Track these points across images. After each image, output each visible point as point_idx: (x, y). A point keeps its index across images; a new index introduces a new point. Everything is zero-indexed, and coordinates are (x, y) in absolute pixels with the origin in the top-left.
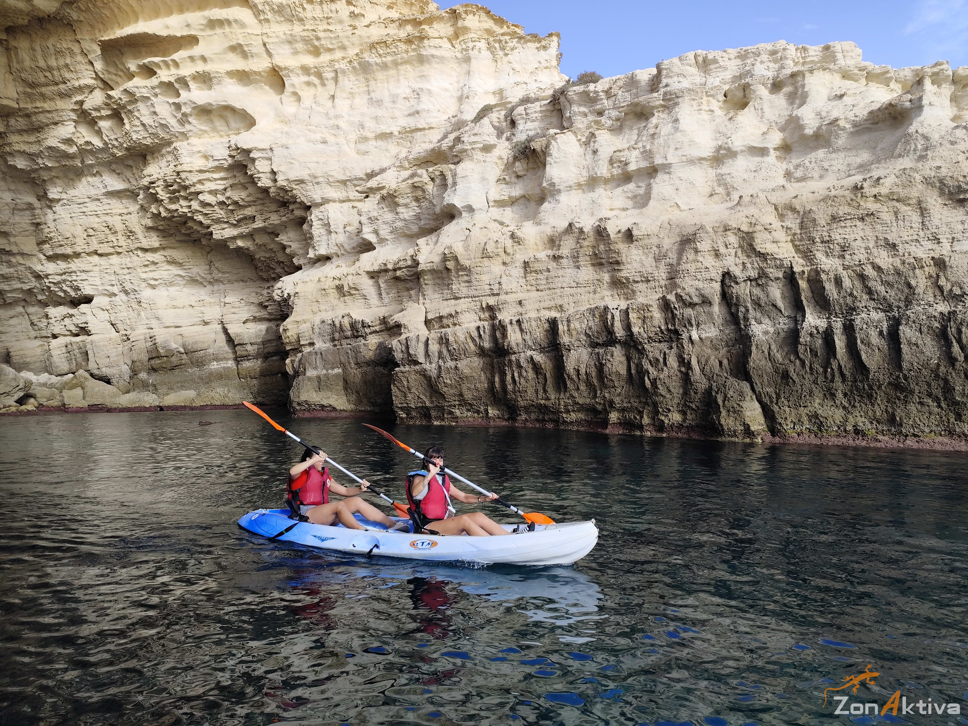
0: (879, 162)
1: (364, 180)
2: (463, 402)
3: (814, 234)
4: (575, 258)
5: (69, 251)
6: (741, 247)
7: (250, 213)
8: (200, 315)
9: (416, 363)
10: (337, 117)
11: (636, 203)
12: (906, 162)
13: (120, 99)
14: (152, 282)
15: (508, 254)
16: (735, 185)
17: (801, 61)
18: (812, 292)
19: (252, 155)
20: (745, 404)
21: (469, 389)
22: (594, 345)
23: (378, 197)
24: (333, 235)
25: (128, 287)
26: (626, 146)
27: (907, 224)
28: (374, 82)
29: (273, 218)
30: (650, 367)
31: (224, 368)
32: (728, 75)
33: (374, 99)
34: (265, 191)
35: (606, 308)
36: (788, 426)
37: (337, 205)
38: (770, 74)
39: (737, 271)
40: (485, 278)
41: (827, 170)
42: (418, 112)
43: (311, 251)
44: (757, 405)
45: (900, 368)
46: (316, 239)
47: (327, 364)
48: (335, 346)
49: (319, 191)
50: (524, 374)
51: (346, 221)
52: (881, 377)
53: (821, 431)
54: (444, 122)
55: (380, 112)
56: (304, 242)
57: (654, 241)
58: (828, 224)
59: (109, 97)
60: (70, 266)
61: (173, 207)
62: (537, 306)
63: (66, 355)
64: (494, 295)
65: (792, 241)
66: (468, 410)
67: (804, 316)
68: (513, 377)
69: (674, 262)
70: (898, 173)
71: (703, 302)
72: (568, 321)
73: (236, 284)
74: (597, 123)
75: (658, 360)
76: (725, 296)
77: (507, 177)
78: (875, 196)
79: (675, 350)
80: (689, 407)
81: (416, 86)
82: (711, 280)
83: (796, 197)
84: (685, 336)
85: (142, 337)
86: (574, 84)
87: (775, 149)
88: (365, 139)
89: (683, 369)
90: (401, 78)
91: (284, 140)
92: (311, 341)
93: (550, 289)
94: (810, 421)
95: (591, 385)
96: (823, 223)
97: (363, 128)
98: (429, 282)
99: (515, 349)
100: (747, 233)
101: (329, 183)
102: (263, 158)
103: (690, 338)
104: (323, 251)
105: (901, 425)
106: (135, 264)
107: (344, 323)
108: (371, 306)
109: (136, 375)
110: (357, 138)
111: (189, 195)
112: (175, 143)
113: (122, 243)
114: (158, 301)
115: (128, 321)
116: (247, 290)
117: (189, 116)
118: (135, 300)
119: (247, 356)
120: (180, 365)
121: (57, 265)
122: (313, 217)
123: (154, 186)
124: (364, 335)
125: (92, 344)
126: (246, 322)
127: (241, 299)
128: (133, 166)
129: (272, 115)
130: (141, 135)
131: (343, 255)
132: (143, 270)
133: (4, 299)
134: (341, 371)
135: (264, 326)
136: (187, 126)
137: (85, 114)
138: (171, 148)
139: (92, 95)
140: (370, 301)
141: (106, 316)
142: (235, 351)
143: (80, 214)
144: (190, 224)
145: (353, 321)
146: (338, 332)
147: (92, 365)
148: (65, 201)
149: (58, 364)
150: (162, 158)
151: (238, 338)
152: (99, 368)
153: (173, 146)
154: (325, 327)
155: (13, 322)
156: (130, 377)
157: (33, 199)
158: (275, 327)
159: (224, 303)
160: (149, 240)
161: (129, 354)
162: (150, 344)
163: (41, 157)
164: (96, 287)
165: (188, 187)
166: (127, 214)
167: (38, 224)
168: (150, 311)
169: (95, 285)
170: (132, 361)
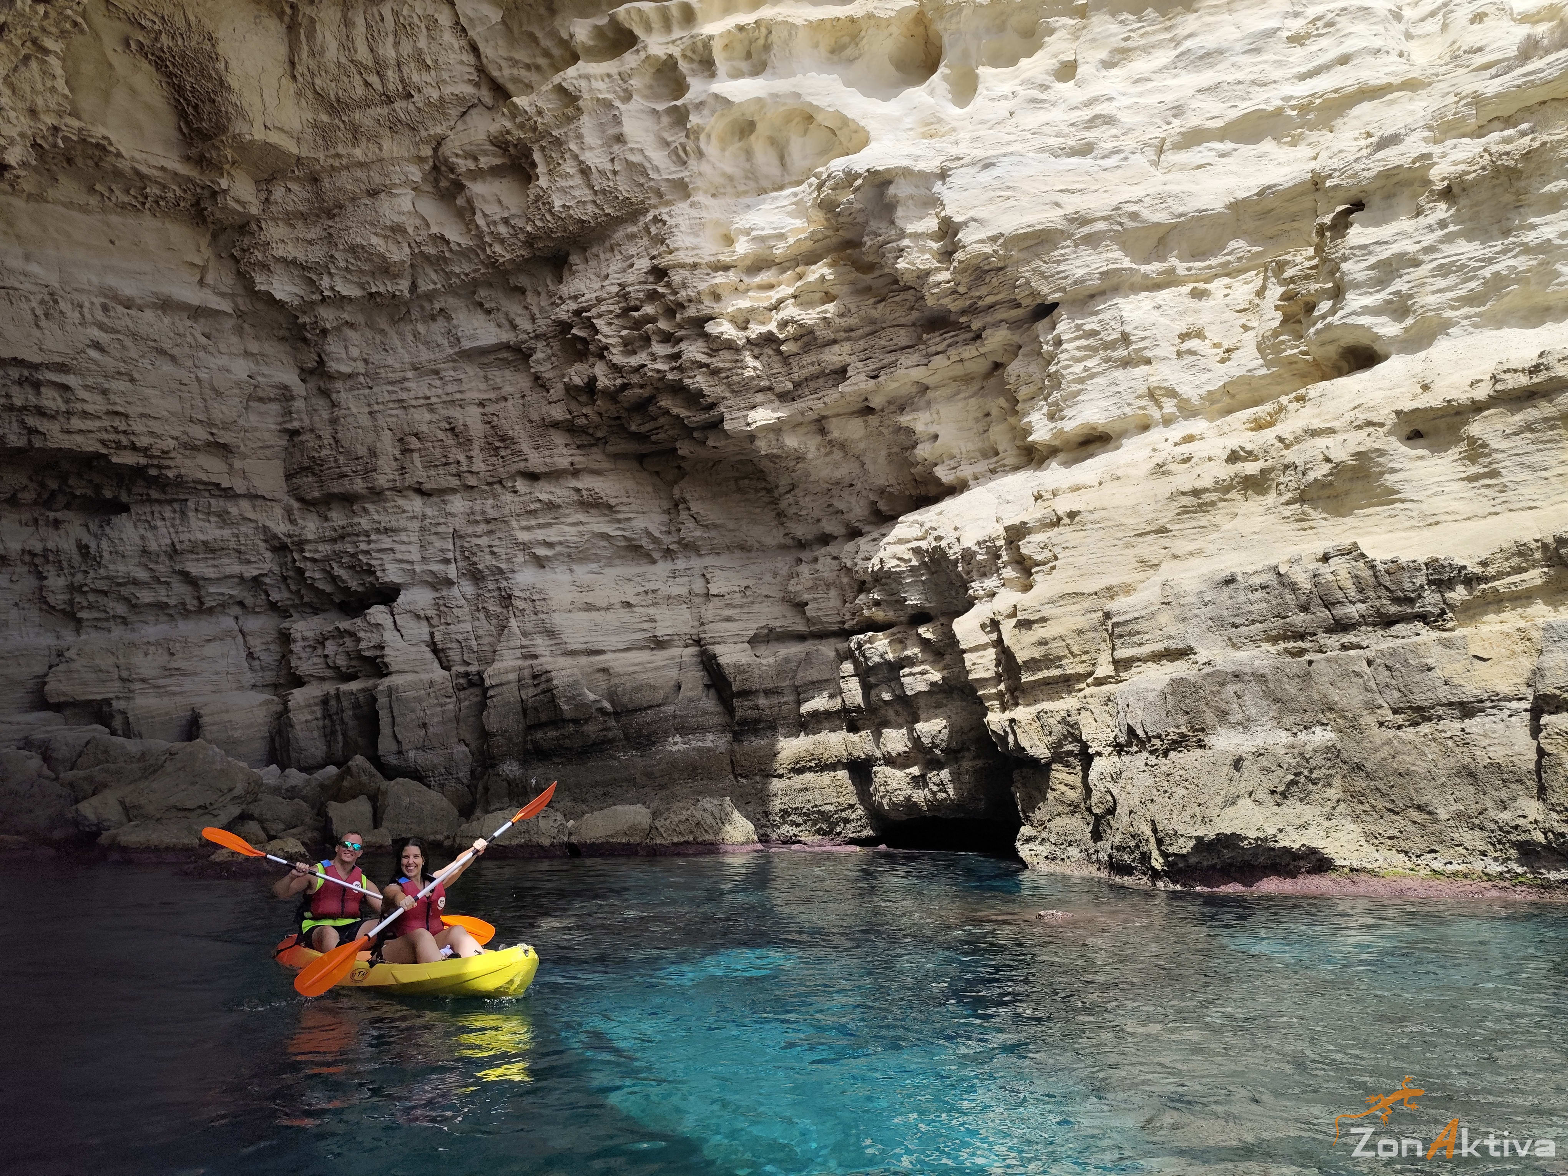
5: (359, 485)
7: (835, 359)
8: (646, 626)
13: (540, 113)
14: (541, 552)
19: (892, 190)
24: (1137, 368)
25: (485, 561)
31: (699, 750)
37: (1146, 294)
43: (1040, 425)
59: (515, 111)
60: (356, 520)
61: (634, 361)
63: (321, 723)
73: (726, 556)
85: (512, 676)
97: (1180, 114)
101: (1119, 236)
102: (917, 199)
106: (506, 512)
107: (1331, 577)
108: (1436, 519)
109: (493, 766)
110: (1169, 136)
111: (680, 326)
112: (655, 207)
113: (479, 465)
114: (552, 594)
115: (474, 643)
116: (753, 567)
117: (702, 137)
118: (496, 594)
119: (757, 721)
120: (603, 742)
121: (326, 519)
122: (1064, 332)
123: (589, 318)
124: (1437, 611)
125: (390, 696)
126: (754, 641)
127: (747, 587)
128: (529, 288)
129: (908, 122)
130: (575, 197)
131: (1167, 422)
132: (524, 523)
133: (199, 599)
134: (1333, 735)
135: (794, 650)
136: (692, 163)
137: (443, 168)
138: (641, 224)
139: (465, 122)
140: (1423, 506)
141: (424, 630)
142: (730, 710)
143: (391, 405)
144: (665, 402)
145: (1373, 567)
146: (1305, 608)
147: (385, 745)
148: (361, 379)
149: (302, 744)
150: (608, 255)
151: (738, 678)
152: (400, 753)
153: (650, 216)
154: (1242, 597)
155: (211, 650)
156: (472, 772)
157: (291, 378)
158: (827, 649)
159: (708, 596)
160: (547, 453)
161: (472, 719)
162: (531, 691)
163: (330, 273)
164: (408, 567)
165: (682, 306)
166: (497, 401)
167: (294, 434)
168: (534, 617)
169: (407, 562)
170: (485, 735)
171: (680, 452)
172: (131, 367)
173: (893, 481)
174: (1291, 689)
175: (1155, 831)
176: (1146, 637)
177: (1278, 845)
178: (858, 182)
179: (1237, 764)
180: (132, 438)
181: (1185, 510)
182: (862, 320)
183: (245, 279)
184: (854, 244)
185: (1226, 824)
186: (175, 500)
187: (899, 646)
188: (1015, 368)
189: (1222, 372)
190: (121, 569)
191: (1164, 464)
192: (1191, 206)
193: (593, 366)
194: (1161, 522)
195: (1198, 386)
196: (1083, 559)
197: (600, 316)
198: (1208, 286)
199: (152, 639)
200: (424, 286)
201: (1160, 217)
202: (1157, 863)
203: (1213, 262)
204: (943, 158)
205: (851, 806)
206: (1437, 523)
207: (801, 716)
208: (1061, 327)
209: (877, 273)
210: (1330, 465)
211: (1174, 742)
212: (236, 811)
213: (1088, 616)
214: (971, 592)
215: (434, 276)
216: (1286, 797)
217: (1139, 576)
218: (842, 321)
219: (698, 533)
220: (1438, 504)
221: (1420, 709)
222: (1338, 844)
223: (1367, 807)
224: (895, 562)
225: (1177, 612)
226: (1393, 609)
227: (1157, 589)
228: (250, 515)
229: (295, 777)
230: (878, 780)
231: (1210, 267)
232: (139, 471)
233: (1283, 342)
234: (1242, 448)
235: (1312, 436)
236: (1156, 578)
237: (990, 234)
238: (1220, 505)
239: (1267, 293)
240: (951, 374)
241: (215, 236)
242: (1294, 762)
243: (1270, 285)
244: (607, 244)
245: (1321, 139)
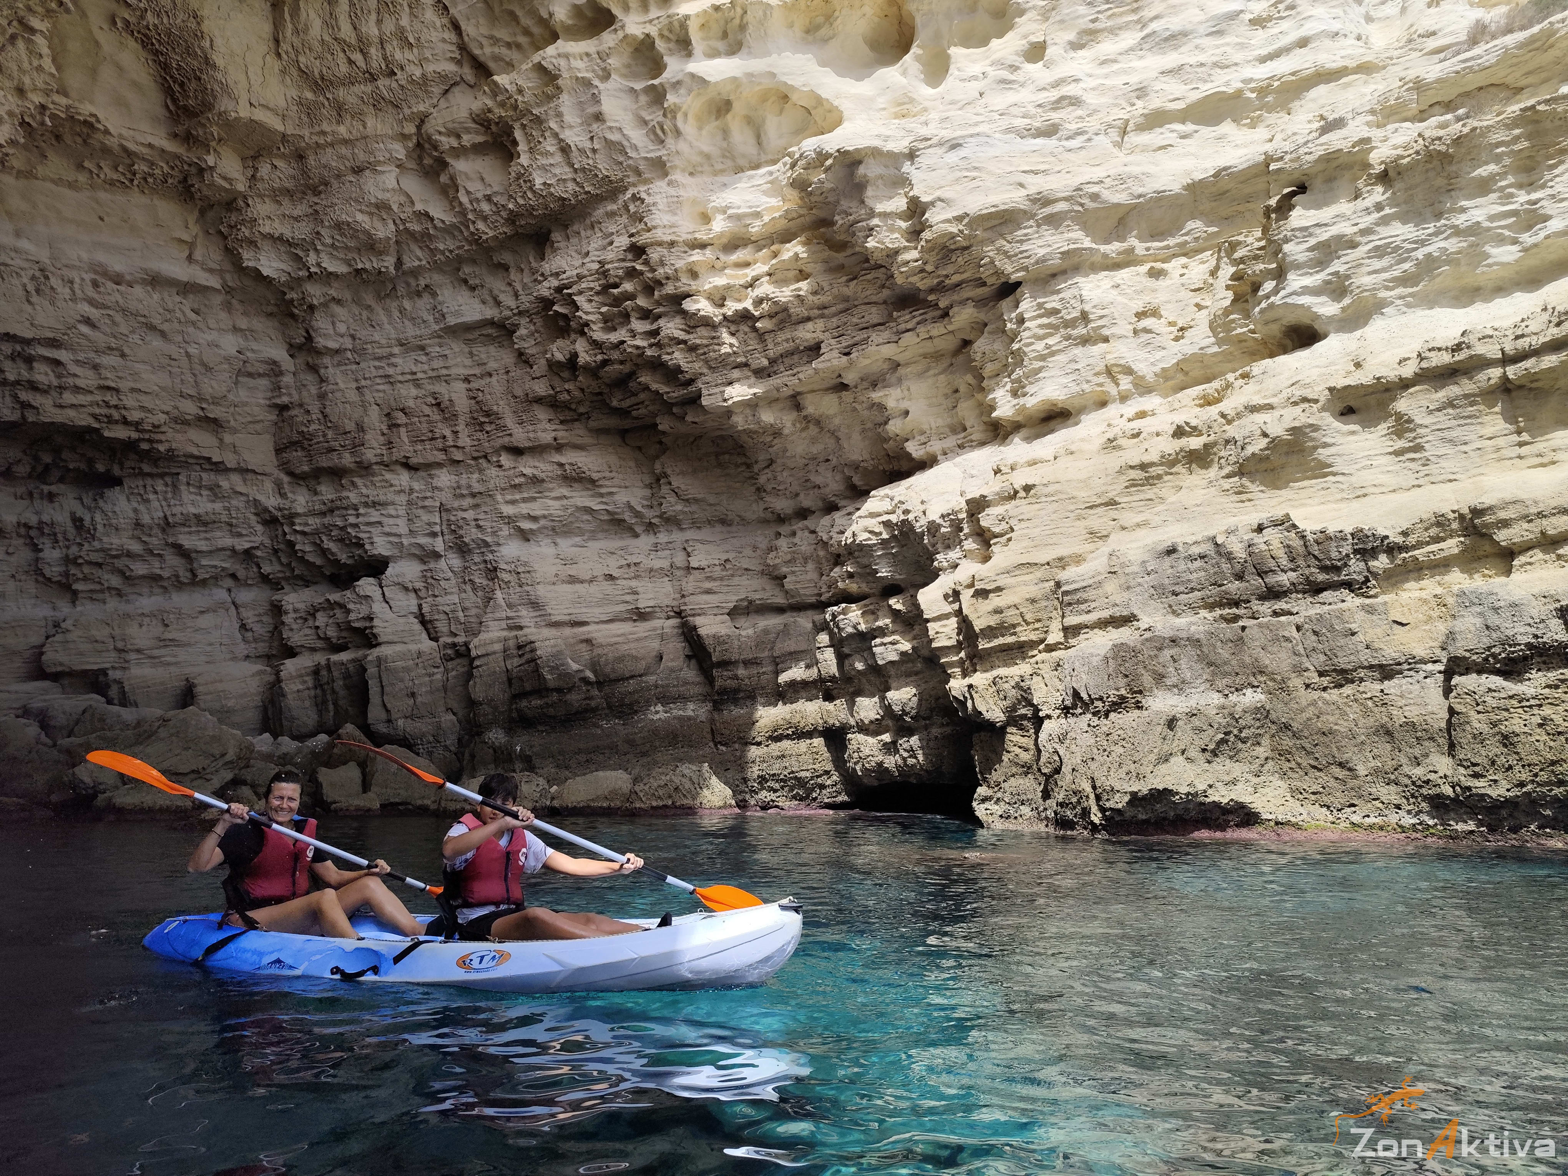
5: (347, 460)
7: (809, 336)
8: (628, 598)
13: (520, 91)
14: (526, 525)
19: (861, 170)
24: (1095, 346)
25: (471, 535)
31: (680, 718)
37: (1105, 274)
48: (1228, 620)
59: (496, 90)
60: (345, 494)
61: (614, 337)
63: (312, 693)
73: (707, 530)
85: (498, 647)
97: (1143, 95)
101: (1080, 217)
104: (1051, 394)
106: (491, 486)
107: (1265, 547)
108: (1364, 491)
109: (479, 734)
110: (1133, 117)
111: (658, 303)
112: (634, 185)
113: (465, 440)
114: (536, 567)
115: (461, 614)
116: (734, 541)
117: (679, 116)
118: (482, 566)
119: (736, 691)
120: (586, 711)
121: (316, 493)
122: (1026, 310)
123: (570, 295)
124: (1361, 578)
125: (379, 666)
126: (734, 613)
127: (727, 560)
128: (512, 264)
129: (881, 102)
130: (555, 175)
131: (1124, 398)
132: (509, 497)
133: (192, 571)
134: (1263, 697)
135: (773, 622)
136: (670, 141)
137: (427, 146)
138: (620, 202)
139: (447, 100)
140: (1353, 479)
141: (412, 603)
142: (710, 680)
143: (378, 380)
144: (645, 378)
145: (1303, 537)
146: (1240, 577)
147: (375, 713)
148: (349, 355)
149: (295, 713)
150: (589, 232)
151: (718, 649)
152: (389, 721)
153: (628, 195)
154: (1182, 566)
155: (205, 621)
156: (460, 740)
157: (279, 353)
158: (805, 621)
159: (689, 569)
160: (531, 428)
161: (459, 689)
162: (516, 661)
163: (316, 250)
164: (396, 540)
165: (659, 283)
166: (482, 377)
167: (283, 408)
168: (518, 589)
169: (395, 535)
170: (471, 703)
171: (660, 427)
172: (121, 342)
173: (866, 456)
174: (1224, 653)
175: (1094, 787)
176: (1093, 605)
177: (1208, 800)
178: (829, 162)
179: (1171, 723)
180: (123, 412)
181: (1133, 483)
182: (835, 297)
183: (232, 255)
184: (826, 223)
185: (1158, 780)
186: (166, 474)
187: (871, 617)
188: (981, 345)
189: (1175, 350)
190: (115, 541)
191: (1115, 439)
192: (1149, 188)
193: (574, 342)
194: (1110, 495)
195: (1153, 364)
196: (1037, 531)
197: (580, 293)
198: (1165, 266)
199: (146, 611)
200: (410, 263)
201: (1120, 198)
202: (1096, 817)
203: (1171, 242)
204: (912, 139)
205: (827, 773)
206: (1365, 495)
207: (778, 685)
208: (1025, 305)
209: (849, 252)
210: (1267, 440)
211: (1114, 703)
212: (228, 776)
213: (1041, 585)
214: (936, 563)
215: (419, 253)
216: (1216, 755)
217: (1090, 547)
218: (815, 298)
219: (679, 507)
220: (1366, 477)
221: (1343, 672)
222: (1265, 799)
223: (1293, 764)
224: (866, 535)
225: (1123, 581)
226: (1321, 577)
227: (1105, 559)
228: (241, 488)
229: (288, 744)
230: (853, 746)
231: (1168, 247)
232: (130, 446)
233: (1233, 321)
234: (1187, 424)
235: (1252, 412)
236: (1105, 549)
237: (955, 214)
238: (1166, 478)
239: (1220, 273)
240: (921, 351)
241: (202, 212)
242: (1224, 722)
243: (1223, 265)
244: (588, 222)
245: (1279, 121)
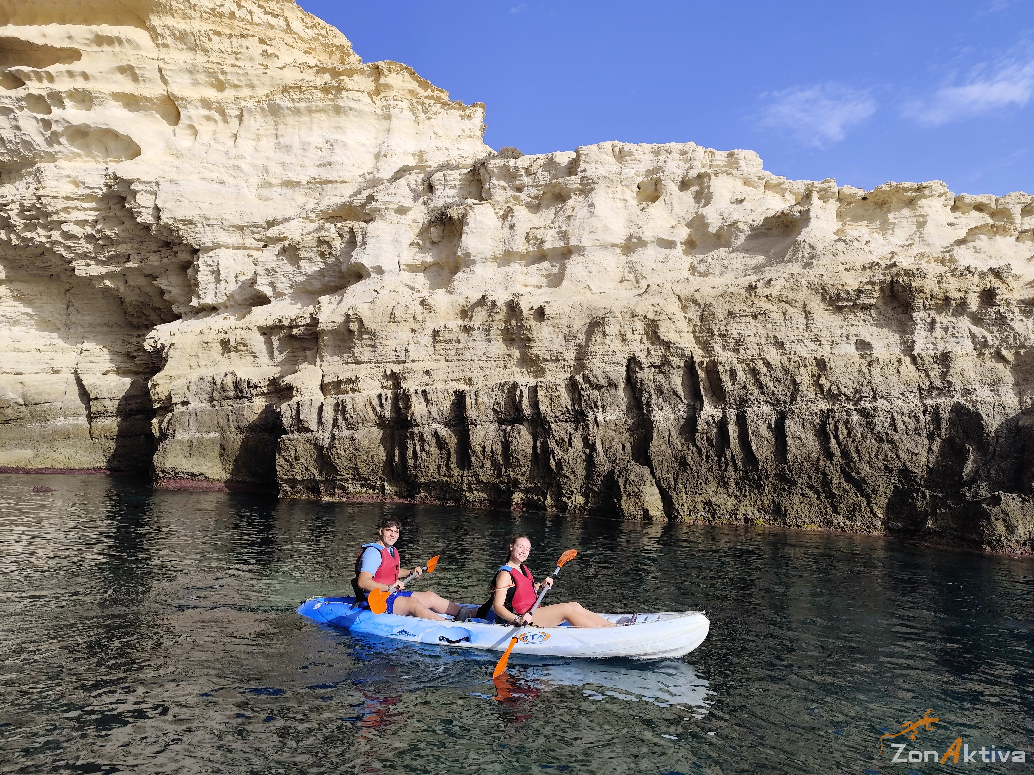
0: (771, 265)
1: (263, 228)
2: (358, 477)
3: (713, 327)
4: (487, 331)
6: (646, 333)
8: (49, 361)
9: (307, 430)
10: (238, 157)
11: (549, 282)
12: (795, 268)
15: (418, 321)
16: (644, 274)
17: (709, 163)
18: (710, 382)
19: (133, 187)
20: (645, 489)
21: (365, 462)
22: (501, 422)
23: (278, 247)
24: (223, 283)
26: (542, 224)
27: (794, 324)
28: (283, 126)
29: (151, 258)
30: (555, 446)
31: (73, 425)
32: (642, 168)
33: (283, 144)
34: (146, 227)
35: (515, 385)
36: (684, 513)
37: (230, 251)
38: (680, 172)
39: (642, 357)
40: (392, 344)
41: (727, 268)
42: (330, 164)
43: (193, 298)
44: (656, 490)
45: (785, 460)
46: (201, 286)
47: (202, 426)
48: (213, 406)
49: (210, 235)
50: (427, 448)
51: (239, 269)
52: (769, 467)
53: (714, 518)
54: (358, 178)
55: (288, 159)
56: (186, 288)
57: (566, 321)
58: (726, 319)
61: (28, 235)
62: (445, 377)
64: (399, 362)
65: (693, 332)
66: (362, 485)
67: (702, 405)
68: (414, 451)
69: (583, 343)
70: (787, 277)
71: (610, 385)
72: (477, 395)
73: (99, 329)
74: (516, 198)
75: (563, 440)
76: (631, 381)
77: (421, 242)
78: (767, 297)
79: (580, 431)
80: (592, 489)
81: (331, 137)
82: (618, 363)
83: (698, 290)
84: (591, 417)
86: (495, 157)
87: (682, 243)
88: (269, 185)
89: (587, 451)
90: (315, 126)
91: (173, 175)
92: (185, 400)
93: (459, 360)
94: (705, 508)
95: (496, 462)
96: (721, 317)
97: (267, 172)
98: (329, 343)
99: (419, 421)
100: (653, 321)
101: (223, 227)
102: (147, 192)
103: (595, 420)
104: (208, 300)
105: (785, 515)
107: (226, 381)
111: (50, 223)
112: (39, 163)
116: (112, 336)
117: (59, 136)
119: (104, 412)
120: (17, 418)
122: (201, 262)
123: (8, 209)
124: (249, 396)
126: (107, 373)
127: (104, 347)
136: (56, 146)
138: (33, 169)
142: (89, 406)
144: (48, 256)
145: (237, 379)
151: (93, 391)
153: (36, 167)
154: (204, 385)
159: (81, 350)
165: (49, 214)
178: (119, 180)
181: (204, 349)
193: (9, 233)
194: (197, 352)
197: (12, 210)
204: (160, 175)
225: (189, 388)
226: (240, 394)
237: (171, 216)
